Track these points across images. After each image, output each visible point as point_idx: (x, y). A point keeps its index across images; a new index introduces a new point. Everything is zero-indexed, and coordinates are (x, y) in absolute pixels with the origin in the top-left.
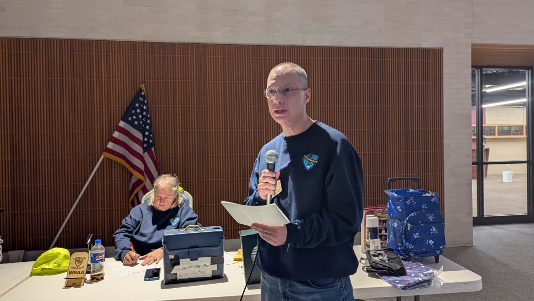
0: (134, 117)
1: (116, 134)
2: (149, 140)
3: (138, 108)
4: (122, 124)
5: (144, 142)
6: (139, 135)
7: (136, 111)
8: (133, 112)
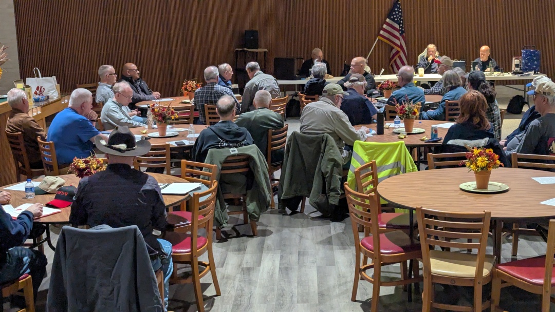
1: (385, 26)
2: (402, 29)
3: (397, 11)
4: (388, 20)
5: (400, 30)
6: (397, 26)
7: (395, 13)
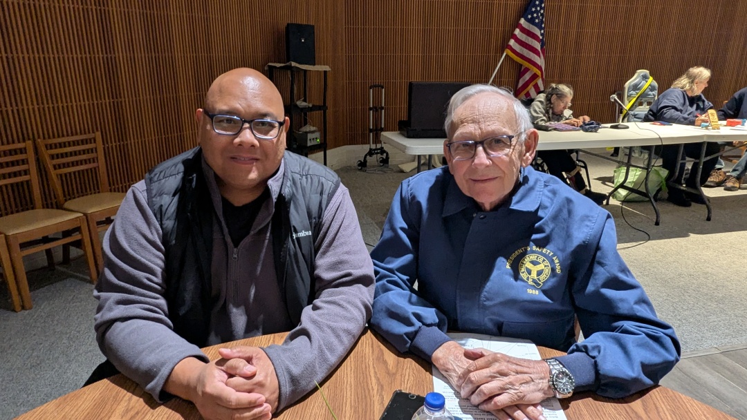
0: (535, 15)
1: (517, 32)
3: (539, 5)
4: (522, 21)
6: (537, 32)
7: (536, 8)
8: (534, 9)
